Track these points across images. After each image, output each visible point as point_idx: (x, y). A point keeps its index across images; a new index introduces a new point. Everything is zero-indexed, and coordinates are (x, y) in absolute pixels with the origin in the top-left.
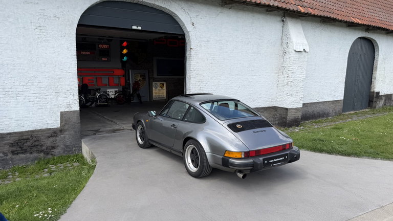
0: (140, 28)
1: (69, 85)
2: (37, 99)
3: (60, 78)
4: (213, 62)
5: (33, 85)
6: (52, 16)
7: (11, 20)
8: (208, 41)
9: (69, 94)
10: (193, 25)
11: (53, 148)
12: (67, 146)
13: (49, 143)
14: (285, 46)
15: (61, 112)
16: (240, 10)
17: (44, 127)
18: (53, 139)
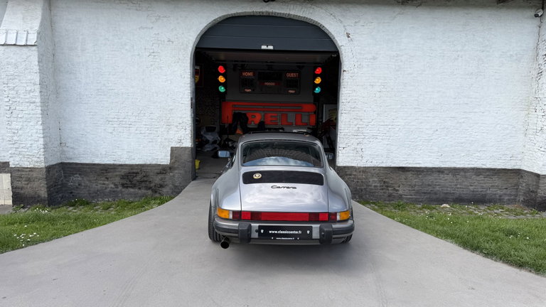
0: (271, 47)
1: (181, 118)
2: (148, 132)
3: (172, 110)
5: (144, 116)
6: (166, 40)
7: (127, 47)
9: (181, 127)
10: (349, 37)
11: (161, 186)
12: (176, 187)
13: (157, 180)
15: (172, 148)
17: (154, 163)
18: (163, 176)
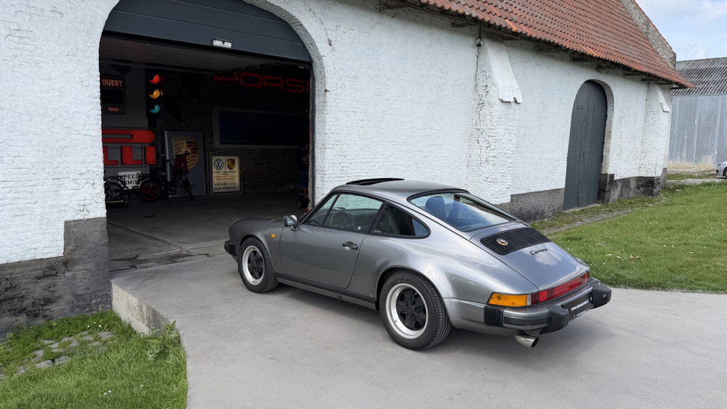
0: (228, 45)
1: (83, 163)
2: (11, 195)
3: (64, 147)
4: (365, 118)
6: (47, 9)
8: (356, 77)
9: (85, 181)
10: (330, 45)
11: (48, 301)
12: (78, 297)
13: (38, 291)
14: (482, 92)
15: (66, 223)
16: (409, 20)
17: (28, 257)
18: (49, 281)
